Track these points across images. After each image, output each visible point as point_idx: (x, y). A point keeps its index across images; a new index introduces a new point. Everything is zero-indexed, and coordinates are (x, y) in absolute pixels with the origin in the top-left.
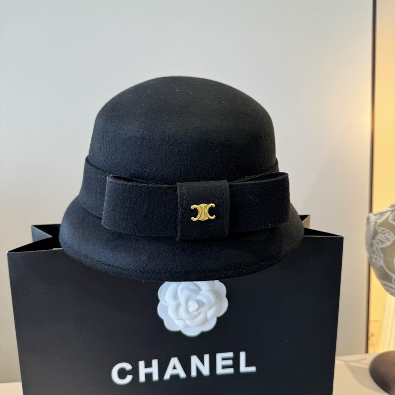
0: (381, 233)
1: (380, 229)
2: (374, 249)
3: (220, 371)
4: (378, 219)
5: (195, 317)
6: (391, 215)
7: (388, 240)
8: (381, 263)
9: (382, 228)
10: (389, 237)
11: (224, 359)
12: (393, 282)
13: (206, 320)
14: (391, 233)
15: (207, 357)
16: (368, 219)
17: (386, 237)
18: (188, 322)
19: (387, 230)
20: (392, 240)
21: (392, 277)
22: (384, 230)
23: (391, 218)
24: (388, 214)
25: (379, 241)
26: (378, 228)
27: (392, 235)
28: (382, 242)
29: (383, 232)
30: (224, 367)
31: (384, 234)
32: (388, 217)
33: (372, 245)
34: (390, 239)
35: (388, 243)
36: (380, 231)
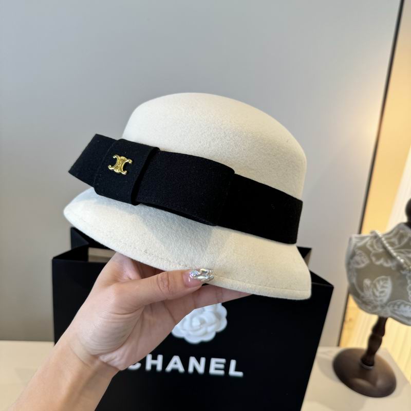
0: (358, 255)
1: (358, 252)
2: (351, 267)
3: (212, 371)
4: (358, 242)
5: (197, 330)
6: (370, 241)
7: (363, 262)
8: (354, 281)
9: (360, 251)
10: (364, 260)
11: (217, 363)
13: (206, 333)
14: (366, 256)
15: (203, 360)
16: (350, 239)
17: (361, 259)
18: (191, 333)
19: (363, 254)
20: (366, 263)
21: (360, 295)
22: (360, 253)
23: (369, 243)
24: (368, 239)
25: (355, 262)
26: (356, 250)
28: (358, 263)
29: (360, 255)
30: (216, 369)
32: (367, 243)
33: (348, 264)
35: (362, 265)
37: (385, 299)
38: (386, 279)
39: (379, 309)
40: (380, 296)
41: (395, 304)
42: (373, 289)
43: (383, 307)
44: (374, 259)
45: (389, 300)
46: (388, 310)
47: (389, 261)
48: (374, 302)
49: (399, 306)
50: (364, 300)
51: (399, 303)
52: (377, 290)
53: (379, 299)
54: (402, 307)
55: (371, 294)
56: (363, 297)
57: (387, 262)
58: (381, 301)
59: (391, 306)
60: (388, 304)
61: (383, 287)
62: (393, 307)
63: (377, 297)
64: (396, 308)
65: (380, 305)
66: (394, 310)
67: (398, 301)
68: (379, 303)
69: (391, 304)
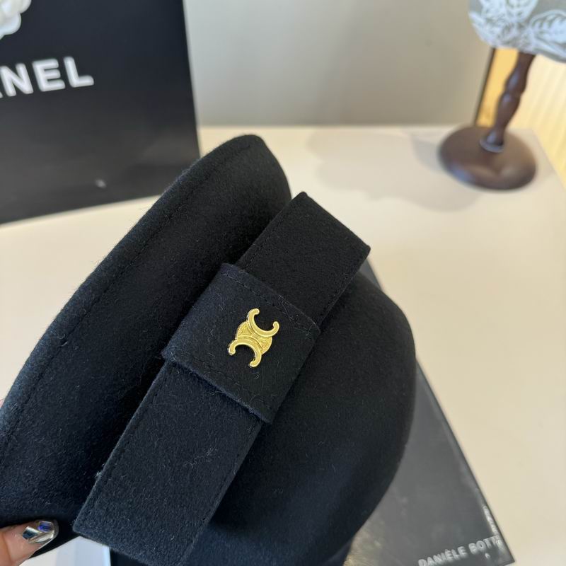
12: (483, 15)
21: (483, 6)
37: (527, 12)
39: (514, 32)
40: (519, 6)
41: (544, 19)
43: (521, 27)
45: (535, 12)
46: (531, 32)
48: (506, 17)
49: (551, 22)
50: (489, 15)
51: (551, 17)
53: (515, 11)
54: (557, 22)
56: (487, 11)
58: (519, 14)
59: (537, 24)
60: (533, 20)
62: (541, 26)
63: (512, 6)
64: (545, 27)
65: (516, 24)
66: (542, 33)
67: (551, 14)
68: (514, 20)
69: (537, 21)
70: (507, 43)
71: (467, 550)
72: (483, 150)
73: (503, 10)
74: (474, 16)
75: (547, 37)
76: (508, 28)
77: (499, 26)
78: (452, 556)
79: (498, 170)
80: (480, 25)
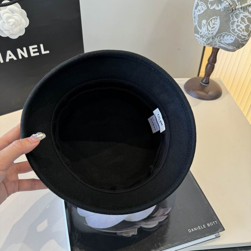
0: (200, 5)
7: (203, 10)
8: (196, 24)
9: (202, 2)
12: (199, 34)
14: (205, 5)
17: (202, 8)
19: (204, 4)
20: (204, 10)
21: (199, 31)
22: (202, 4)
25: (198, 11)
26: (199, 2)
27: (206, 6)
31: (202, 6)
34: (204, 9)
35: (202, 12)
36: (200, 4)
37: (214, 34)
38: (217, 18)
39: (211, 40)
40: (212, 31)
41: (221, 35)
42: (207, 26)
43: (213, 38)
44: (209, 6)
45: (217, 33)
46: (217, 40)
47: (219, 5)
48: (207, 35)
49: (224, 36)
50: (201, 34)
51: (224, 35)
52: (210, 27)
53: (211, 33)
54: (226, 36)
55: (207, 29)
57: (218, 6)
59: (219, 37)
61: (214, 24)
63: (210, 31)
64: (222, 37)
65: (211, 37)
66: (220, 40)
67: (223, 34)
68: (211, 35)
69: (218, 36)
70: (209, 44)
71: (206, 226)
72: (202, 85)
73: (206, 32)
74: (196, 35)
75: (222, 42)
76: (208, 39)
77: (205, 38)
78: (201, 228)
79: (207, 93)
80: (198, 38)
